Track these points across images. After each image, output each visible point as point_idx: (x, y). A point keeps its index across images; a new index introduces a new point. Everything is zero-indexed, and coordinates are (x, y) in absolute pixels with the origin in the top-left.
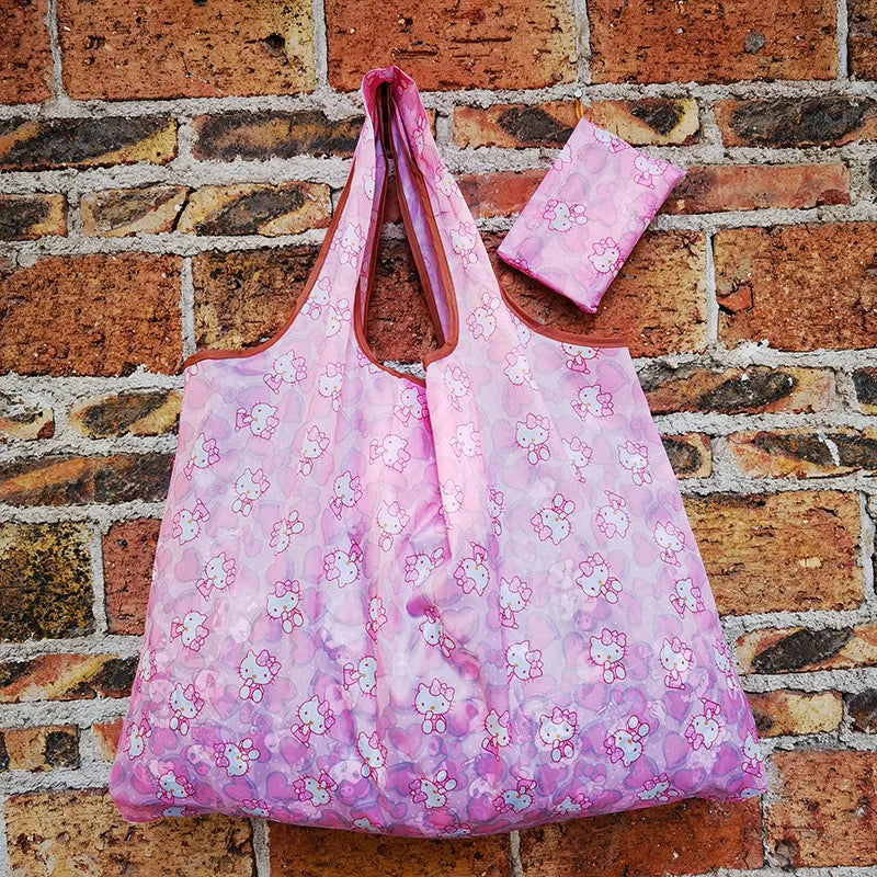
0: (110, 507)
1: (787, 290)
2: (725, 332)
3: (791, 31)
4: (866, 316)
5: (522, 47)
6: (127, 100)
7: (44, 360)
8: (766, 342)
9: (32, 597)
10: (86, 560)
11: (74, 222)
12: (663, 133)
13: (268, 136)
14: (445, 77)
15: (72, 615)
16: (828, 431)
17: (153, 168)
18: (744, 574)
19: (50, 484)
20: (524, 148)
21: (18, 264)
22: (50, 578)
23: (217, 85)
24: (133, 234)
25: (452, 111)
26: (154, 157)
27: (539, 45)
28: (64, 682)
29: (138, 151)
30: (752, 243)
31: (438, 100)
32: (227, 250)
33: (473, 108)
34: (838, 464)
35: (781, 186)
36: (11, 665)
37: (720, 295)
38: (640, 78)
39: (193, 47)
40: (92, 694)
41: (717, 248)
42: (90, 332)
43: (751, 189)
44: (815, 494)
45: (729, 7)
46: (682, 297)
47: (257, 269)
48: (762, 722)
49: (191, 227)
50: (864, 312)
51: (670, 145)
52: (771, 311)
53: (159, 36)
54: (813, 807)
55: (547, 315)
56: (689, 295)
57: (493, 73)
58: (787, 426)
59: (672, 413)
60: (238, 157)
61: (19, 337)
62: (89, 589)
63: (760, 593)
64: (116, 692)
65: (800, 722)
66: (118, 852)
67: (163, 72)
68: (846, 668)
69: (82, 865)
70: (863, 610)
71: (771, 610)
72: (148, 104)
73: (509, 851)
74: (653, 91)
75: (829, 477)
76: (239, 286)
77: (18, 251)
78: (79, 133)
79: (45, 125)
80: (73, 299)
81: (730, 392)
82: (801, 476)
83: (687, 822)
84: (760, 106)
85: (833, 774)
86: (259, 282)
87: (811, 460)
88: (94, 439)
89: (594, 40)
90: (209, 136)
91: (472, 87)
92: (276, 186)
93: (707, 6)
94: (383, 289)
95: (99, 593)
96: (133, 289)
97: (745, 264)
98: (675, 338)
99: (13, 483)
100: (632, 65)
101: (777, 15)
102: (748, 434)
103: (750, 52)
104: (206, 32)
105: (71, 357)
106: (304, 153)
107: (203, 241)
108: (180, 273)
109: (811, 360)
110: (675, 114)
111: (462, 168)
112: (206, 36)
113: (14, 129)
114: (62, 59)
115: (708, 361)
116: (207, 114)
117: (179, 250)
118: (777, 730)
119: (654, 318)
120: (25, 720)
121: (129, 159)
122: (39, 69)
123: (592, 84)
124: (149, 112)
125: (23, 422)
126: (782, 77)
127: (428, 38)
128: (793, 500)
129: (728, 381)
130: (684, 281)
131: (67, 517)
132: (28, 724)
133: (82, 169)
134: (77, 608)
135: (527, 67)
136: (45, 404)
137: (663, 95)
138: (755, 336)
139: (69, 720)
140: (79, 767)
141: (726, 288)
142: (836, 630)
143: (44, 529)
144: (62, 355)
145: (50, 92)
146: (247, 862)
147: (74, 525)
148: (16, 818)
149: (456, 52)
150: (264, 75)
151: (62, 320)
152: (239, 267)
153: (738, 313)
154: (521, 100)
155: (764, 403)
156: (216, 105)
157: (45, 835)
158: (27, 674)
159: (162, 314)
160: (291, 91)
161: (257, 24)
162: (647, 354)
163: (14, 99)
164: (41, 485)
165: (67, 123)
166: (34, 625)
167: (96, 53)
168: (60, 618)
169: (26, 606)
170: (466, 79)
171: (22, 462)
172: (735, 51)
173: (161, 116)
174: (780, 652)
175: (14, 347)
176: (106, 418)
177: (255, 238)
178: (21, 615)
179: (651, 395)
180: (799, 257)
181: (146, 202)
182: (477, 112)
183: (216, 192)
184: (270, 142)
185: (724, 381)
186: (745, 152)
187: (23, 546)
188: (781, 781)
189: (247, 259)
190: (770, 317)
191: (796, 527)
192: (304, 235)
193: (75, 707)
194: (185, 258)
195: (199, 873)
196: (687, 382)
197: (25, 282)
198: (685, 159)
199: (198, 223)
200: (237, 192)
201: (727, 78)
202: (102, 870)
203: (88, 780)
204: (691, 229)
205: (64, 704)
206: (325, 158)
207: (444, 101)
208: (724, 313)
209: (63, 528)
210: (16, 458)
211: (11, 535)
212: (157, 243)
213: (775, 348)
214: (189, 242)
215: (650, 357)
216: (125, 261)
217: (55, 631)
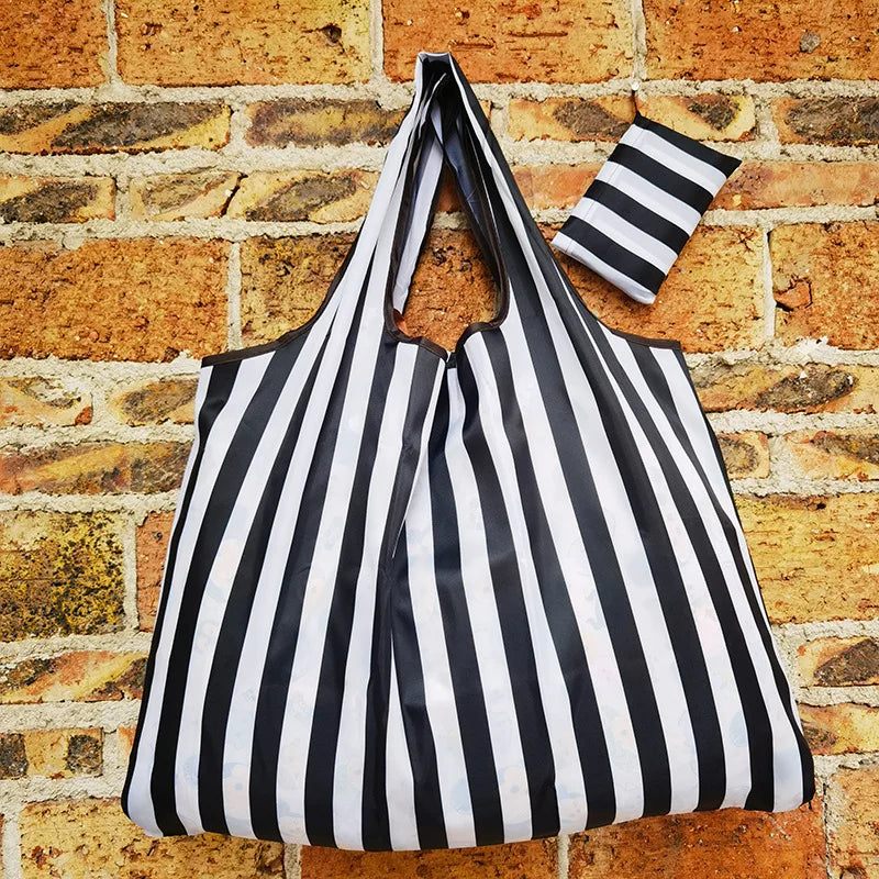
0: (146, 497)
1: (846, 287)
2: (782, 329)
3: (847, 32)
5: (579, 41)
6: (181, 86)
7: (85, 344)
8: (825, 339)
9: (61, 590)
10: (119, 552)
11: (122, 206)
12: (719, 129)
13: (322, 124)
14: (500, 70)
15: (102, 611)
17: (203, 153)
18: (804, 580)
19: (86, 471)
20: (579, 141)
21: (64, 246)
22: (80, 570)
24: (182, 219)
25: (507, 103)
26: (206, 143)
27: (595, 40)
28: (91, 682)
29: (189, 136)
30: (810, 240)
31: (493, 92)
32: (276, 236)
33: (528, 100)
35: (839, 183)
36: (35, 662)
37: (778, 292)
38: (696, 75)
39: (250, 36)
40: (120, 695)
41: (773, 244)
42: (134, 316)
43: (808, 187)
45: (783, 8)
47: (307, 255)
48: (826, 738)
49: (240, 212)
51: (726, 141)
52: (829, 308)
53: (216, 24)
55: (602, 308)
56: (746, 291)
57: (549, 66)
58: (848, 426)
59: (728, 410)
60: (291, 144)
61: (61, 319)
62: (119, 583)
65: (865, 738)
66: (140, 868)
67: (218, 60)
71: (834, 618)
72: (201, 89)
73: (557, 875)
76: (287, 272)
77: (64, 234)
78: (132, 117)
79: (97, 109)
80: (117, 282)
81: (788, 390)
82: (863, 478)
83: (747, 846)
84: (817, 104)
86: (309, 268)
87: (872, 461)
88: (133, 426)
89: (649, 37)
90: (262, 122)
91: (528, 80)
92: (328, 173)
93: (762, 6)
94: (435, 279)
95: (130, 586)
96: (179, 273)
97: (803, 260)
98: (732, 334)
99: (47, 470)
100: (689, 62)
101: (832, 16)
102: (807, 433)
103: (806, 51)
104: (263, 21)
105: (113, 341)
106: (358, 141)
107: (253, 227)
108: (227, 258)
109: (872, 359)
110: (731, 110)
111: (516, 160)
112: (263, 25)
113: (67, 112)
114: (118, 45)
115: (766, 358)
116: (262, 101)
117: (227, 235)
118: (840, 747)
119: (710, 313)
120: (48, 722)
121: (181, 144)
122: (94, 54)
123: (648, 80)
124: (203, 98)
125: (60, 407)
126: (838, 77)
127: (485, 32)
128: (855, 503)
129: (786, 379)
130: (740, 277)
131: (101, 507)
132: (50, 726)
133: (133, 153)
134: (108, 603)
135: (583, 62)
136: (84, 388)
137: (720, 92)
138: (814, 332)
139: (93, 723)
140: (101, 775)
141: (783, 284)
143: (77, 518)
144: (104, 339)
145: (104, 76)
147: (108, 516)
148: (32, 829)
149: (513, 46)
150: (319, 64)
151: (105, 304)
152: (288, 253)
153: (796, 309)
154: (576, 94)
155: (824, 402)
156: (270, 93)
157: (63, 848)
158: (52, 672)
159: (208, 299)
160: (347, 80)
161: (314, 14)
162: (703, 349)
163: (68, 82)
164: (76, 473)
165: (120, 108)
166: (62, 620)
167: (152, 40)
168: (89, 612)
169: (55, 599)
170: (521, 72)
171: (58, 449)
172: (790, 50)
173: (215, 102)
174: (844, 663)
175: (56, 330)
176: (146, 404)
177: (306, 224)
178: (49, 609)
179: (706, 391)
180: (857, 254)
181: (196, 186)
182: (531, 105)
183: (267, 178)
184: (323, 130)
185: (781, 379)
186: (802, 149)
187: (54, 535)
188: (845, 802)
189: (297, 246)
190: (829, 314)
191: (858, 531)
192: (355, 223)
193: (100, 709)
194: (233, 243)
196: (743, 379)
197: (70, 265)
198: (743, 155)
199: (248, 208)
200: (289, 178)
201: (783, 76)
203: (111, 789)
204: (748, 224)
205: (89, 706)
206: (379, 147)
207: (500, 93)
208: (781, 310)
209: (97, 518)
210: (52, 444)
211: (43, 524)
212: (206, 228)
213: (835, 345)
214: (238, 228)
215: (707, 353)
216: (172, 245)
217: (83, 627)
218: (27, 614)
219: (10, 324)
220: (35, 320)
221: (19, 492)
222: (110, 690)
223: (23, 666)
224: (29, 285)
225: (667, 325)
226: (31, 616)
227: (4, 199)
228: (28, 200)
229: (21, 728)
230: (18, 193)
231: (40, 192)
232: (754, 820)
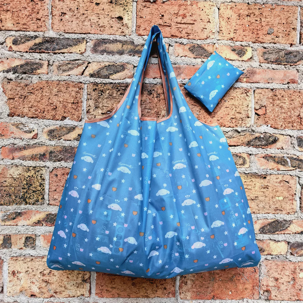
0: (53, 163)
1: (277, 109)
2: (256, 121)
3: (282, 29)
4: (302, 119)
5: (198, 26)
6: (71, 33)
7: (36, 113)
8: (269, 125)
9: (25, 191)
10: (44, 180)
11: (50, 70)
12: (240, 57)
13: (115, 48)
14: (173, 34)
15: (38, 198)
16: (288, 156)
17: (77, 55)
18: (258, 200)
19: (35, 153)
20: (196, 58)
21: (31, 82)
22: (31, 185)
23: (100, 30)
24: (69, 75)
25: (174, 44)
26: (78, 52)
27: (203, 26)
28: (33, 220)
29: (74, 49)
30: (267, 94)
31: (170, 41)
32: (99, 83)
34: (290, 166)
35: (277, 76)
36: (16, 213)
37: (255, 109)
38: (234, 39)
39: (94, 18)
40: (42, 225)
41: (255, 94)
42: (52, 105)
43: (267, 77)
44: (283, 176)
45: (263, 20)
47: (108, 90)
48: (261, 250)
49: (88, 74)
50: (301, 118)
51: (243, 61)
52: (271, 116)
53: (83, 14)
54: (277, 280)
55: (200, 112)
56: (246, 109)
57: (188, 34)
58: (275, 153)
59: (238, 146)
60: (105, 53)
61: (29, 105)
62: (43, 189)
64: (50, 224)
65: (274, 251)
66: (45, 279)
67: (83, 25)
68: (290, 234)
69: (33, 282)
70: (296, 215)
71: (266, 213)
72: (78, 35)
73: (175, 288)
74: (238, 43)
75: (287, 171)
76: (102, 94)
77: (32, 78)
78: (55, 42)
79: (44, 39)
80: (48, 94)
81: (257, 141)
82: (278, 170)
83: (235, 282)
84: (271, 51)
85: (284, 269)
86: (109, 94)
87: (282, 164)
88: (50, 140)
89: (220, 26)
90: (97, 46)
91: (181, 38)
92: (116, 64)
93: (256, 19)
94: (148, 99)
95: (47, 191)
96: (67, 93)
97: (264, 100)
98: (240, 122)
99: (22, 153)
100: (232, 35)
101: (278, 23)
104: (98, 14)
105: (45, 113)
106: (126, 54)
107: (92, 79)
108: (83, 89)
109: (283, 132)
110: (244, 51)
111: (176, 63)
113: (34, 39)
114: (52, 19)
115: (250, 130)
116: (96, 39)
117: (83, 81)
118: (266, 253)
119: (234, 115)
120: (19, 232)
121: (70, 51)
122: (44, 21)
124: (78, 37)
125: (28, 133)
126: (279, 43)
127: (168, 21)
128: (275, 177)
129: (257, 137)
130: (244, 104)
131: (39, 165)
133: (55, 53)
134: (39, 195)
135: (199, 33)
136: (35, 127)
137: (241, 45)
138: (266, 123)
139: (33, 233)
140: (35, 249)
141: (257, 107)
142: (287, 221)
143: (31, 168)
144: (42, 112)
145: (47, 28)
146: (88, 285)
147: (41, 168)
148: (12, 265)
149: (177, 26)
150: (115, 29)
151: (43, 101)
152: (102, 88)
153: (261, 115)
154: (196, 43)
155: (268, 145)
156: (100, 37)
157: (21, 271)
158: (21, 216)
159: (76, 101)
160: (124, 34)
161: (115, 13)
162: (231, 126)
163: (35, 30)
164: (32, 154)
165: (52, 39)
166: (25, 200)
167: (63, 18)
168: (33, 198)
169: (23, 193)
170: (179, 35)
171: (26, 146)
172: (264, 33)
173: (82, 39)
174: (268, 227)
175: (27, 108)
176: (55, 133)
177: (108, 79)
178: (21, 197)
179: (231, 140)
180: (281, 99)
181: (74, 65)
182: (182, 45)
183: (97, 64)
184: (115, 50)
185: (255, 137)
186: (266, 65)
187: (24, 173)
188: (266, 270)
189: (105, 86)
190: (271, 117)
191: (276, 186)
192: (124, 80)
193: (36, 228)
194: (85, 84)
195: (72, 288)
196: (243, 136)
197: (33, 88)
198: (247, 65)
199: (90, 73)
200: (104, 64)
201: (261, 42)
202: (39, 285)
203: (38, 254)
204: (248, 87)
205: (32, 227)
206: (133, 56)
207: (172, 41)
208: (256, 115)
209: (37, 169)
210: (24, 144)
211: (20, 170)
212: (77, 79)
213: (272, 127)
214: (87, 79)
215: (232, 128)
216: (66, 83)
217: (31, 203)
218: (14, 198)
219: (13, 106)
220: (21, 105)
221: (13, 159)
222: (39, 223)
223: (12, 214)
224: (19, 93)
225: (220, 118)
226: (15, 198)
227: (13, 66)
228: (21, 67)
229: (10, 233)
230: (18, 64)
231: (25, 64)
232: (237, 274)
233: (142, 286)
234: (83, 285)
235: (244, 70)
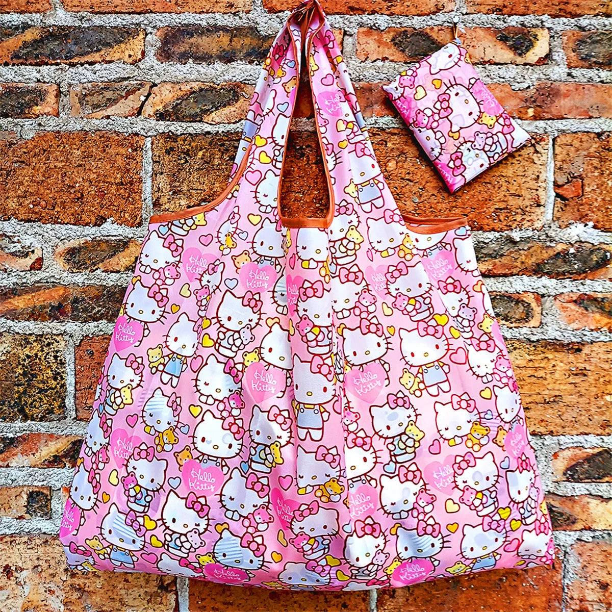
0: (82, 325)
2: (558, 215)
6: (108, 13)
7: (37, 210)
8: (591, 224)
9: (21, 389)
10: (62, 364)
11: (64, 106)
12: (520, 55)
13: (214, 45)
14: (352, 3)
15: (50, 405)
17: (124, 66)
18: (562, 404)
19: (38, 304)
20: (410, 63)
21: (21, 136)
22: (34, 376)
23: (177, 3)
24: (108, 117)
25: (356, 31)
26: (126, 58)
28: (43, 454)
29: (114, 53)
30: (585, 145)
31: (345, 22)
32: (179, 133)
33: (373, 29)
36: (4, 439)
37: (556, 185)
38: (505, 10)
40: (62, 464)
41: (557, 148)
42: (72, 191)
43: (587, 103)
46: (527, 185)
47: (202, 148)
48: (568, 519)
49: (152, 114)
51: (525, 64)
52: (596, 200)
54: (604, 586)
56: (532, 184)
58: (603, 290)
59: (512, 275)
60: (191, 60)
61: (19, 192)
62: (63, 386)
63: (573, 419)
65: (597, 521)
69: (50, 591)
71: (581, 434)
72: (123, 16)
73: (369, 604)
74: (514, 21)
76: (186, 161)
77: (22, 126)
78: (71, 37)
79: (45, 30)
80: (60, 165)
81: (559, 262)
83: (505, 591)
84: (598, 36)
86: (202, 159)
88: (73, 273)
90: (169, 43)
91: (372, 13)
92: (218, 85)
94: (296, 169)
95: (71, 389)
96: (106, 159)
97: (579, 162)
98: (519, 217)
99: (10, 303)
102: (571, 295)
105: (57, 209)
106: (241, 60)
107: (161, 125)
108: (142, 149)
110: (530, 40)
111: (361, 77)
113: (22, 32)
115: (544, 237)
116: (169, 26)
117: (142, 131)
118: (579, 526)
119: (503, 201)
120: (13, 481)
121: (108, 59)
123: (467, 14)
124: (124, 23)
125: (19, 256)
128: (604, 349)
129: (559, 253)
130: (529, 173)
131: (49, 330)
132: (15, 484)
133: (73, 65)
134: (54, 400)
136: (36, 243)
137: (523, 25)
138: (583, 218)
139: (45, 483)
140: (51, 518)
141: (562, 180)
143: (32, 338)
144: (51, 208)
145: (50, 4)
146: (172, 597)
147: (54, 337)
148: (3, 552)
151: (51, 181)
152: (188, 146)
153: (570, 199)
154: (410, 24)
155: (586, 272)
156: (175, 20)
157: (24, 566)
158: (15, 447)
159: (128, 180)
160: (233, 10)
162: (496, 229)
163: (23, 9)
164: (31, 305)
165: (63, 30)
166: (22, 411)
168: (41, 406)
169: (16, 396)
170: (369, 6)
171: (18, 287)
173: (133, 26)
174: (586, 466)
175: (16, 199)
176: (82, 257)
177: (200, 124)
178: (12, 403)
179: (496, 260)
181: (118, 92)
182: (376, 32)
183: (173, 88)
184: (214, 50)
185: (555, 253)
186: (584, 73)
187: (16, 350)
188: (579, 565)
189: (194, 141)
190: (596, 204)
191: (605, 370)
192: (238, 125)
193: (50, 473)
194: (146, 137)
195: (136, 603)
196: (526, 253)
197: (25, 150)
198: (537, 76)
199: (157, 111)
200: (188, 87)
201: (573, 12)
202: (64, 595)
203: (58, 528)
204: (538, 132)
205: (41, 471)
206: (257, 65)
207: (351, 22)
208: (559, 199)
209: (46, 339)
210: (13, 284)
211: (7, 342)
212: (126, 125)
213: (598, 229)
214: (150, 125)
215: (498, 232)
216: (100, 137)
217: (37, 416)
222: (55, 461)
225: (469, 209)
231: (3, 95)
232: (512, 573)
233: (293, 600)
234: (159, 596)
235: (529, 87)
